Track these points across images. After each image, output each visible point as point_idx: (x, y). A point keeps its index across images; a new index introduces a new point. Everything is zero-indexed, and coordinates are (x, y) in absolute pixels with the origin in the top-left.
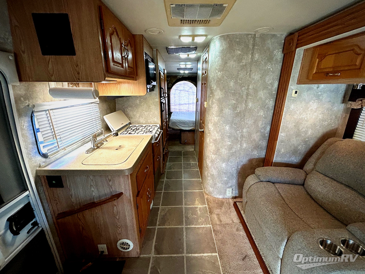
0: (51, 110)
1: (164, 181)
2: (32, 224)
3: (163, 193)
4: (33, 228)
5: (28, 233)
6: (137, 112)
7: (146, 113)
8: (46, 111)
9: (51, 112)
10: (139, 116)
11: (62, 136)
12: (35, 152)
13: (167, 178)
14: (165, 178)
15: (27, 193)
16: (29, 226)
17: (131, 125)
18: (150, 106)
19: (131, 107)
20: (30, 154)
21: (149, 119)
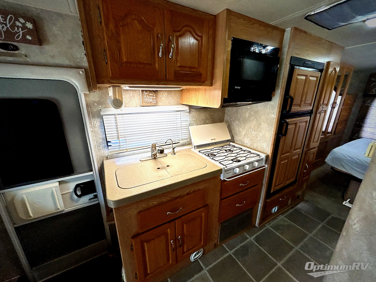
0: (118, 114)
1: (248, 240)
2: (94, 196)
3: (228, 254)
4: (94, 198)
5: (89, 200)
6: (243, 129)
7: (253, 132)
8: (115, 115)
9: (117, 116)
10: (245, 135)
11: (127, 138)
12: (104, 146)
13: (257, 239)
14: (253, 237)
15: (91, 173)
16: (91, 196)
17: (231, 143)
18: (261, 124)
19: (239, 120)
20: (100, 147)
21: (256, 142)
